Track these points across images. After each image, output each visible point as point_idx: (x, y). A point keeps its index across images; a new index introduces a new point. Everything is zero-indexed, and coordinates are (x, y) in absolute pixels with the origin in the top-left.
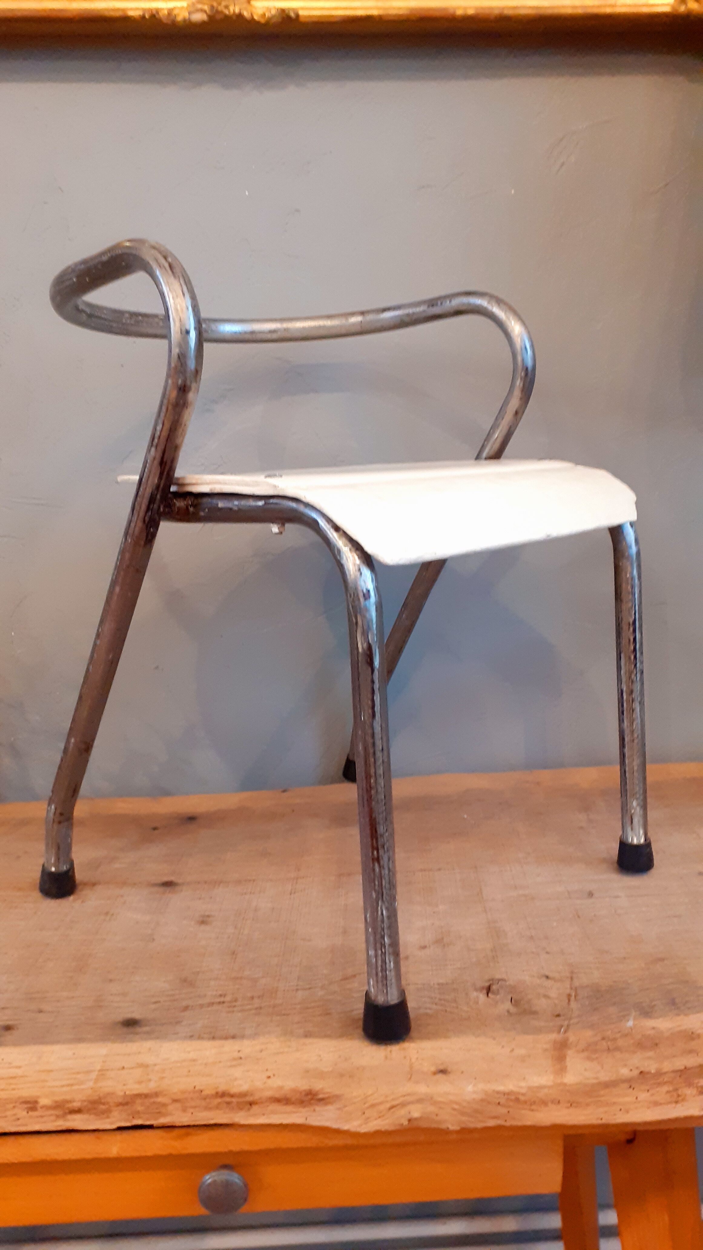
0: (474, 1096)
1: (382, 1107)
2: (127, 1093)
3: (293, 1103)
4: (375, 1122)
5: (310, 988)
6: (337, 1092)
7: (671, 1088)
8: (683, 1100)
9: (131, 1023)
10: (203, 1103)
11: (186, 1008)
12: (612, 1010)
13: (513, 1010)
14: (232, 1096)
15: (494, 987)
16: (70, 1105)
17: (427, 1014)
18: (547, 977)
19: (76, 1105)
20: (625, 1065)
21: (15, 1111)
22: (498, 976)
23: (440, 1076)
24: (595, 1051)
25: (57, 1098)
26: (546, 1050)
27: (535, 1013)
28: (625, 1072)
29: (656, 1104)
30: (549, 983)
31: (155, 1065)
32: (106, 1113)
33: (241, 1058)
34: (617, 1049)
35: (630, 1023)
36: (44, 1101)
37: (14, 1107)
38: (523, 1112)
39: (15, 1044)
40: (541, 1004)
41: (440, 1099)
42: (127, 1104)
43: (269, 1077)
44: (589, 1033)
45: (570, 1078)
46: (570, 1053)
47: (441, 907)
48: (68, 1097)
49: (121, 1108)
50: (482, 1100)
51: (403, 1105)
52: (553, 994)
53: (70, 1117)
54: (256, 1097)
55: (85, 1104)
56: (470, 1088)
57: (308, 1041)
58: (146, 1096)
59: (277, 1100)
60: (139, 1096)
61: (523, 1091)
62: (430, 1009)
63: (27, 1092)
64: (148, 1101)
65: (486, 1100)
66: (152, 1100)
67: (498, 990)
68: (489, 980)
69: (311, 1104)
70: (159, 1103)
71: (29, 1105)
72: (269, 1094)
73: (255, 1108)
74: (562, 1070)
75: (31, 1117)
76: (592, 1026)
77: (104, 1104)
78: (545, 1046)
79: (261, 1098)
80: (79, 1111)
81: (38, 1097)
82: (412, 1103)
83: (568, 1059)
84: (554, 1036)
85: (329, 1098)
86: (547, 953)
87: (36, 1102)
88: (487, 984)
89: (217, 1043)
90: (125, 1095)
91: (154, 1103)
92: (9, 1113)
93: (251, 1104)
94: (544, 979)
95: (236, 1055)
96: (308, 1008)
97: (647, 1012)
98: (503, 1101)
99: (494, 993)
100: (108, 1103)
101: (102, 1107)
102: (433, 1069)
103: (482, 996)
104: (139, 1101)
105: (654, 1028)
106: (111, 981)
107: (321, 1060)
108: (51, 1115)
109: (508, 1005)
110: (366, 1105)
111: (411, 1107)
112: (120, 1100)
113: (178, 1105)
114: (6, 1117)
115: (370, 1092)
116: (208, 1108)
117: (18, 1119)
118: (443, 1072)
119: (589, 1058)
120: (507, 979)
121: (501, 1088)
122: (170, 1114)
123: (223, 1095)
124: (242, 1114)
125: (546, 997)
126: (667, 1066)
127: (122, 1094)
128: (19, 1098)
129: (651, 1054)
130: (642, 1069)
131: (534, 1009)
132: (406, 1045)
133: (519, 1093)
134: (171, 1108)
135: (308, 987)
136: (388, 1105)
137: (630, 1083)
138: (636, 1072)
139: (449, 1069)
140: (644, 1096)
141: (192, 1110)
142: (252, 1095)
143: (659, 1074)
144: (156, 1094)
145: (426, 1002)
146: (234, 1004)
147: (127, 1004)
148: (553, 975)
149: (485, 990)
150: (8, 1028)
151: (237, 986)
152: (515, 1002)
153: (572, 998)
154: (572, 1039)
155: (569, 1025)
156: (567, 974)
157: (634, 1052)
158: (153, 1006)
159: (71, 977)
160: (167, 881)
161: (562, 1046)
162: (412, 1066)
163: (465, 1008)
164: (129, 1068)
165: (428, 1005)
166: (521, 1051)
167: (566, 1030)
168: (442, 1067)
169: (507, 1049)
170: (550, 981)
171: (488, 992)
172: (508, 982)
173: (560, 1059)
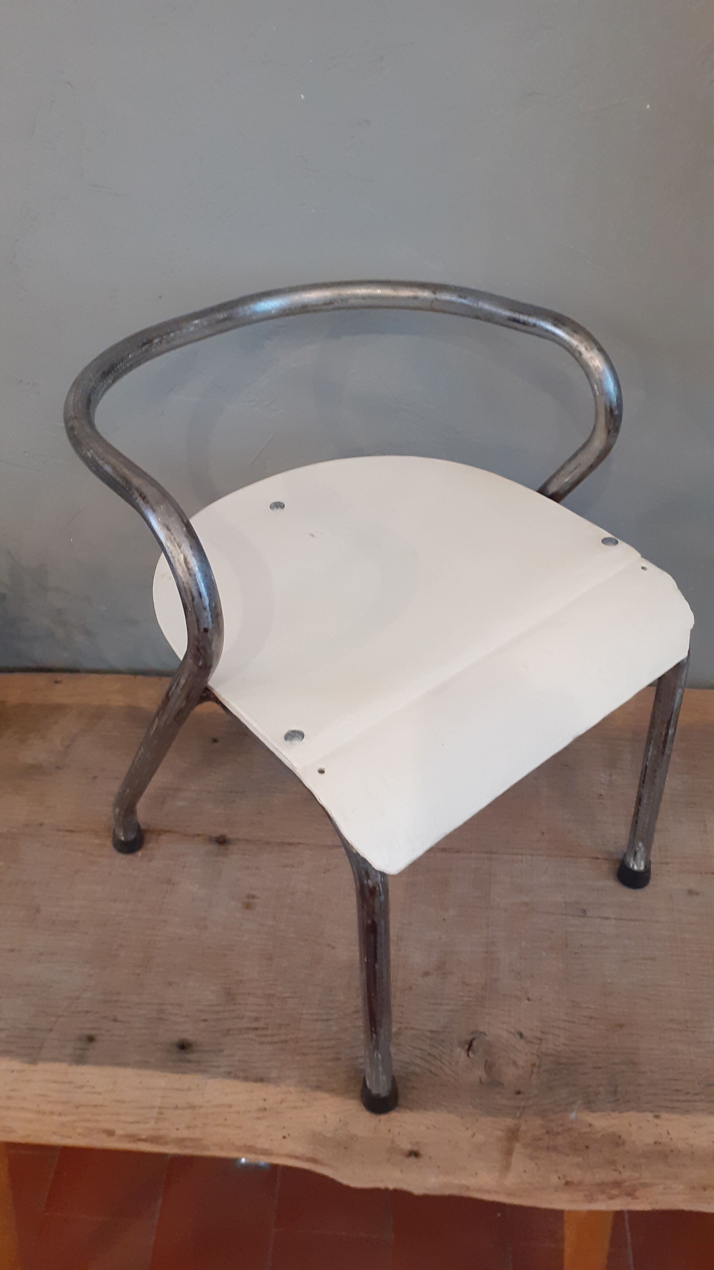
2: (179, 1136)
5: (327, 1020)
6: (334, 1165)
9: (183, 1046)
11: (227, 1032)
12: (563, 1093)
13: (485, 1079)
14: (256, 1149)
15: (475, 1043)
16: (138, 1137)
17: (415, 1074)
18: (521, 1035)
20: (556, 1171)
21: (99, 1135)
22: (481, 1028)
23: (412, 1159)
24: (537, 1148)
25: (129, 1132)
26: (500, 1140)
27: (501, 1084)
28: (554, 1178)
30: (521, 1044)
31: (201, 1107)
33: (265, 1109)
34: (555, 1149)
35: (573, 1116)
36: (119, 1132)
37: (98, 1132)
39: (98, 1063)
40: (509, 1074)
43: (284, 1137)
44: (538, 1122)
45: (512, 1180)
46: (518, 1146)
47: (451, 913)
48: (138, 1131)
49: (174, 1142)
52: (521, 1063)
53: (139, 1143)
54: (274, 1153)
55: (150, 1136)
57: (319, 1094)
58: (193, 1139)
63: (107, 1124)
66: (198, 1142)
67: (477, 1048)
68: (472, 1033)
70: (204, 1144)
71: (110, 1133)
72: (284, 1153)
74: (506, 1168)
75: (110, 1139)
76: (542, 1113)
77: (162, 1139)
78: (501, 1134)
79: (278, 1154)
80: (145, 1140)
81: (115, 1129)
82: (387, 1181)
83: (514, 1155)
84: (510, 1122)
85: (328, 1165)
86: (528, 999)
87: (114, 1133)
88: (469, 1038)
89: (250, 1085)
93: (271, 1155)
94: (518, 1037)
95: (262, 1104)
96: (322, 1048)
97: (589, 1101)
99: (474, 1053)
102: (408, 1147)
103: (463, 1052)
105: (590, 1125)
106: (170, 983)
107: (326, 1122)
108: (125, 1140)
109: (480, 1073)
115: (358, 1170)
118: (415, 1154)
119: (530, 1157)
120: (487, 1033)
121: (456, 1182)
122: (211, 1151)
123: (250, 1147)
125: (515, 1063)
126: (589, 1178)
128: (101, 1127)
129: (579, 1159)
130: (569, 1179)
131: (501, 1080)
132: (393, 1114)
135: (325, 1017)
137: (556, 1189)
138: (563, 1181)
139: (420, 1152)
142: (271, 1151)
143: (580, 1184)
144: (201, 1139)
145: (417, 1056)
146: (266, 1032)
147: (182, 1020)
148: (526, 1033)
149: (467, 1046)
150: (91, 1039)
151: (270, 1008)
152: (489, 1067)
153: (535, 1070)
154: (523, 1128)
155: (524, 1108)
156: (538, 1034)
157: (568, 1155)
158: (202, 1025)
159: (139, 975)
160: (221, 836)
161: (513, 1135)
162: (393, 1142)
163: (447, 1070)
164: (181, 1108)
165: (418, 1061)
166: (480, 1138)
167: (521, 1114)
168: (415, 1148)
169: (470, 1132)
170: (522, 1042)
171: (469, 1049)
172: (488, 1038)
173: (509, 1153)
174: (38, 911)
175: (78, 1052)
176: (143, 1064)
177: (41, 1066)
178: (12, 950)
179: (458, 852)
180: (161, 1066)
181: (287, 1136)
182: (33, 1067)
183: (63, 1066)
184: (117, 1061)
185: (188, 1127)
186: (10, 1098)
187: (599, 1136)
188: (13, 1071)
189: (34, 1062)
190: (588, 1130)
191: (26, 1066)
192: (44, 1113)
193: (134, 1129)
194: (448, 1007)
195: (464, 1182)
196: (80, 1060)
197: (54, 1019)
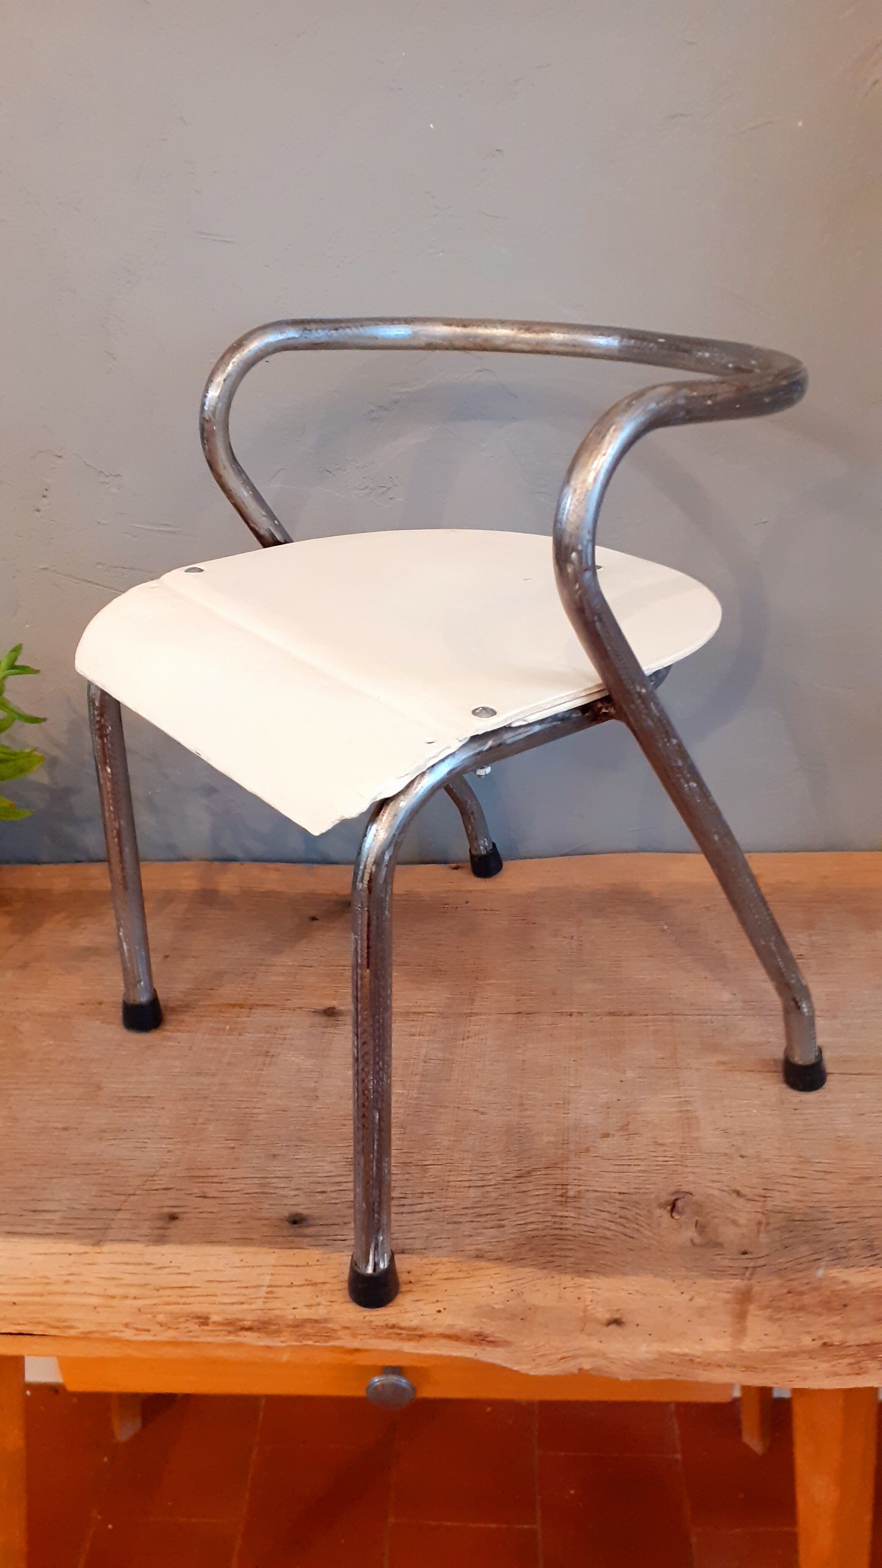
0: (647, 1355)
1: (552, 1358)
2: (297, 1317)
3: (463, 1340)
4: (545, 1369)
5: (483, 1187)
6: (509, 1339)
7: (852, 1361)
8: (865, 1372)
9: (296, 1221)
10: (373, 1332)
12: (804, 1250)
13: (698, 1240)
14: (401, 1328)
15: (679, 1204)
16: (241, 1324)
17: (605, 1238)
18: (738, 1193)
19: (248, 1324)
20: (808, 1333)
21: (188, 1324)
22: (685, 1188)
23: (613, 1327)
24: (779, 1309)
25: (229, 1317)
26: (727, 1302)
27: (720, 1245)
28: (807, 1341)
29: (836, 1374)
30: (739, 1203)
32: (277, 1332)
33: (411, 1282)
34: (802, 1308)
35: (820, 1273)
36: (214, 1318)
37: (187, 1320)
38: (698, 1371)
39: (183, 1242)
40: (729, 1234)
41: (612, 1356)
42: (297, 1326)
43: (439, 1311)
44: (776, 1282)
45: (748, 1345)
46: (752, 1308)
47: (630, 1074)
48: (240, 1316)
49: (291, 1329)
50: (656, 1360)
51: (574, 1357)
52: (742, 1221)
53: (241, 1333)
54: (426, 1332)
55: (257, 1323)
56: (644, 1348)
58: (316, 1321)
59: (449, 1337)
60: (310, 1321)
61: (698, 1354)
62: (609, 1229)
63: (199, 1308)
64: (318, 1326)
65: (661, 1359)
66: (321, 1325)
67: (683, 1208)
68: (675, 1193)
69: (480, 1344)
70: (330, 1328)
71: (202, 1320)
72: (439, 1330)
73: (425, 1341)
74: (740, 1333)
75: (203, 1330)
76: (779, 1272)
77: (274, 1324)
78: (728, 1296)
79: (431, 1333)
80: (250, 1329)
81: (209, 1313)
82: (582, 1356)
83: (749, 1318)
84: (736, 1283)
85: (500, 1342)
86: (742, 1157)
87: (207, 1318)
88: (672, 1198)
90: (295, 1319)
91: (324, 1327)
92: (182, 1326)
93: (422, 1336)
94: (734, 1195)
96: (480, 1215)
97: (839, 1257)
98: (676, 1361)
99: (680, 1213)
100: (278, 1324)
101: (274, 1328)
102: (607, 1316)
103: (665, 1214)
104: (308, 1325)
105: (845, 1282)
106: (274, 1156)
107: (493, 1294)
108: (222, 1330)
109: (691, 1233)
110: (537, 1354)
111: (581, 1360)
112: (291, 1323)
113: (348, 1331)
114: (178, 1328)
115: (541, 1343)
116: (377, 1337)
117: (190, 1331)
118: (617, 1322)
119: (770, 1319)
120: (694, 1193)
121: (676, 1350)
122: (339, 1338)
123: (393, 1327)
124: (412, 1344)
125: (734, 1222)
126: (853, 1338)
127: (292, 1317)
128: (192, 1313)
129: (836, 1319)
130: (826, 1339)
131: (720, 1240)
133: (693, 1356)
134: (340, 1333)
135: (480, 1183)
136: (559, 1356)
137: (811, 1354)
138: (819, 1343)
139: (624, 1320)
140: (824, 1366)
141: (362, 1337)
142: (421, 1329)
143: (843, 1346)
144: (326, 1321)
145: (605, 1220)
146: (403, 1202)
147: (293, 1193)
148: (745, 1191)
149: (669, 1208)
150: (173, 1217)
151: (407, 1176)
152: (701, 1228)
153: (762, 1228)
154: (757, 1289)
155: (755, 1268)
156: (763, 1192)
157: (819, 1315)
158: (320, 1197)
159: (233, 1148)
160: (330, 1008)
161: (745, 1297)
162: (585, 1311)
163: (647, 1233)
164: (296, 1286)
165: (607, 1224)
166: (700, 1301)
167: (752, 1275)
168: (617, 1316)
169: (687, 1297)
170: (741, 1201)
171: (672, 1210)
172: (695, 1198)
173: (741, 1316)
174: (99, 1088)
175: (156, 1232)
176: (245, 1241)
177: (106, 1248)
178: (65, 1129)
179: (630, 1015)
180: (269, 1242)
181: (442, 1310)
182: (97, 1249)
183: (139, 1247)
184: (209, 1238)
185: (309, 1306)
186: (67, 1282)
187: (858, 1293)
188: (70, 1254)
189: (98, 1243)
190: (843, 1287)
191: (88, 1249)
192: (113, 1297)
193: (235, 1312)
194: (639, 1168)
195: (686, 1350)
196: (160, 1239)
197: (123, 1198)
